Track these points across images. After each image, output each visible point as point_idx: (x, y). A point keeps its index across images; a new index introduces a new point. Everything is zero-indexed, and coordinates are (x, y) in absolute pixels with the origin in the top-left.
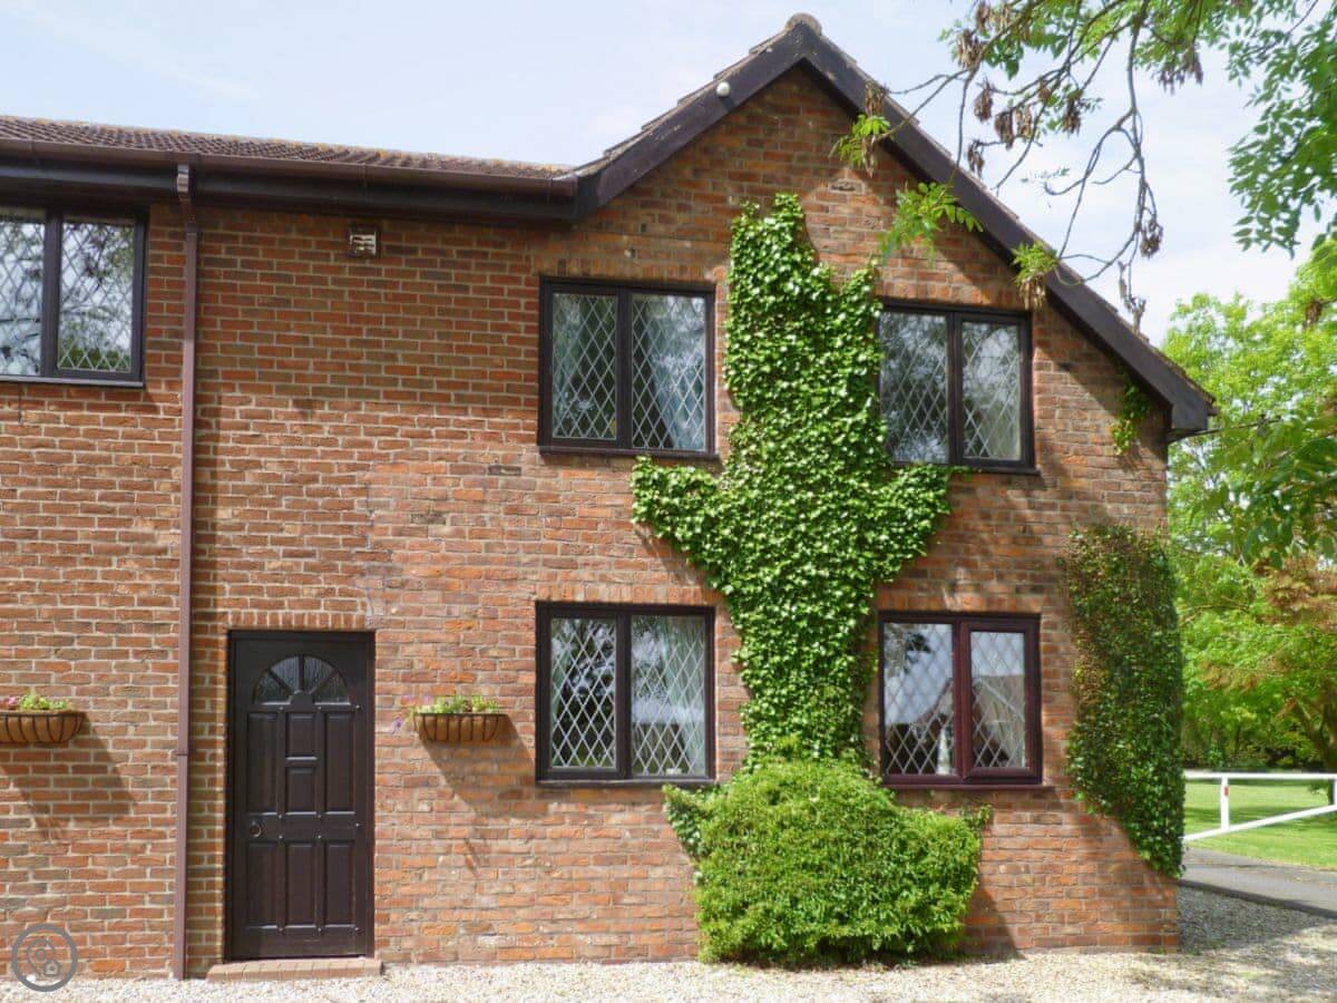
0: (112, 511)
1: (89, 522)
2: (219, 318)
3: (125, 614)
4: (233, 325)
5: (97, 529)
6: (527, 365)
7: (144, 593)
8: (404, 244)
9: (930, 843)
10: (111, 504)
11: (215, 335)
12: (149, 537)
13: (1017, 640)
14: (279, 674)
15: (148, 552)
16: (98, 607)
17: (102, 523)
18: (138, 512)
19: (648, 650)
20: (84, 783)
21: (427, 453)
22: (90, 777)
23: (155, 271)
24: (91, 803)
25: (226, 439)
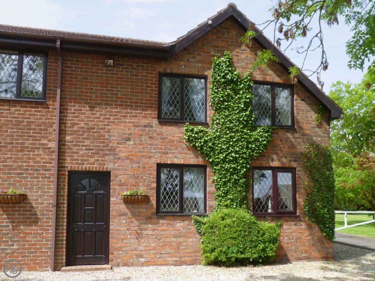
0: (36, 137)
1: (29, 140)
2: (68, 83)
3: (39, 166)
4: (72, 84)
5: (31, 142)
6: (155, 97)
7: (44, 160)
8: (121, 63)
9: (266, 231)
10: (35, 135)
11: (67, 87)
12: (46, 144)
13: (290, 175)
14: (83, 184)
15: (46, 148)
16: (31, 164)
17: (33, 140)
18: (43, 137)
19: (188, 177)
20: (26, 215)
21: (126, 121)
22: (28, 213)
23: (49, 69)
24: (28, 220)
25: (69, 117)
